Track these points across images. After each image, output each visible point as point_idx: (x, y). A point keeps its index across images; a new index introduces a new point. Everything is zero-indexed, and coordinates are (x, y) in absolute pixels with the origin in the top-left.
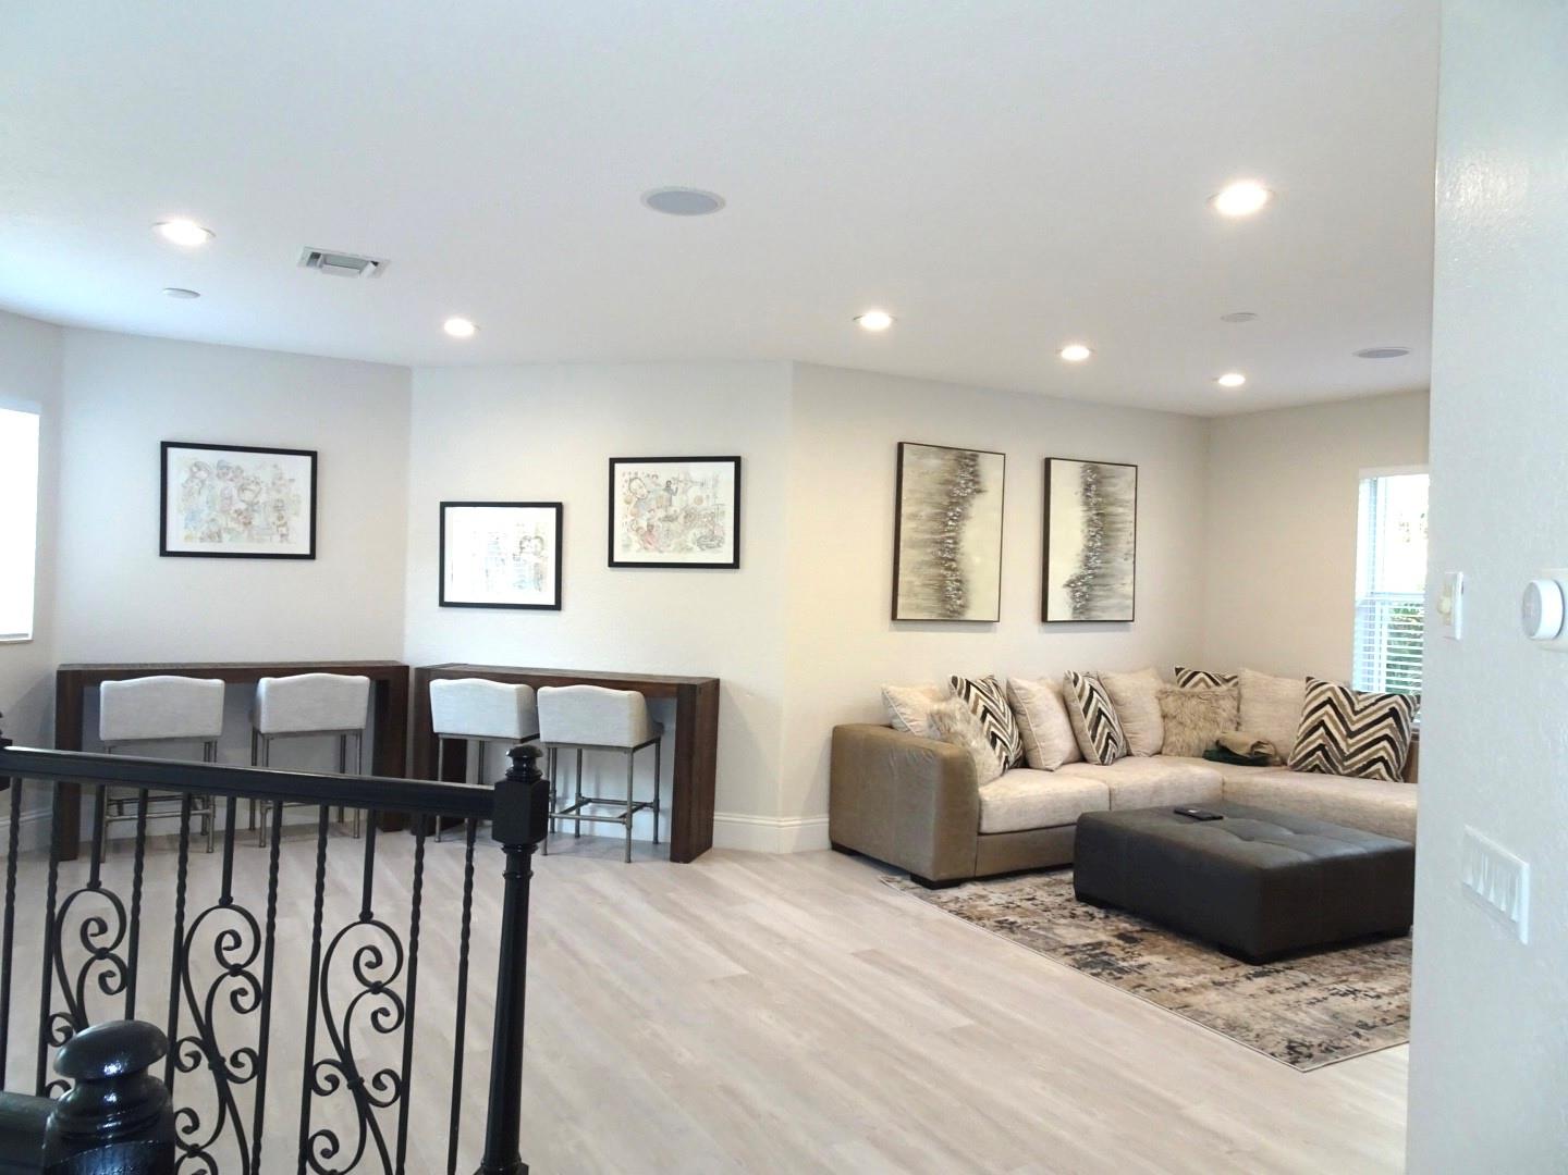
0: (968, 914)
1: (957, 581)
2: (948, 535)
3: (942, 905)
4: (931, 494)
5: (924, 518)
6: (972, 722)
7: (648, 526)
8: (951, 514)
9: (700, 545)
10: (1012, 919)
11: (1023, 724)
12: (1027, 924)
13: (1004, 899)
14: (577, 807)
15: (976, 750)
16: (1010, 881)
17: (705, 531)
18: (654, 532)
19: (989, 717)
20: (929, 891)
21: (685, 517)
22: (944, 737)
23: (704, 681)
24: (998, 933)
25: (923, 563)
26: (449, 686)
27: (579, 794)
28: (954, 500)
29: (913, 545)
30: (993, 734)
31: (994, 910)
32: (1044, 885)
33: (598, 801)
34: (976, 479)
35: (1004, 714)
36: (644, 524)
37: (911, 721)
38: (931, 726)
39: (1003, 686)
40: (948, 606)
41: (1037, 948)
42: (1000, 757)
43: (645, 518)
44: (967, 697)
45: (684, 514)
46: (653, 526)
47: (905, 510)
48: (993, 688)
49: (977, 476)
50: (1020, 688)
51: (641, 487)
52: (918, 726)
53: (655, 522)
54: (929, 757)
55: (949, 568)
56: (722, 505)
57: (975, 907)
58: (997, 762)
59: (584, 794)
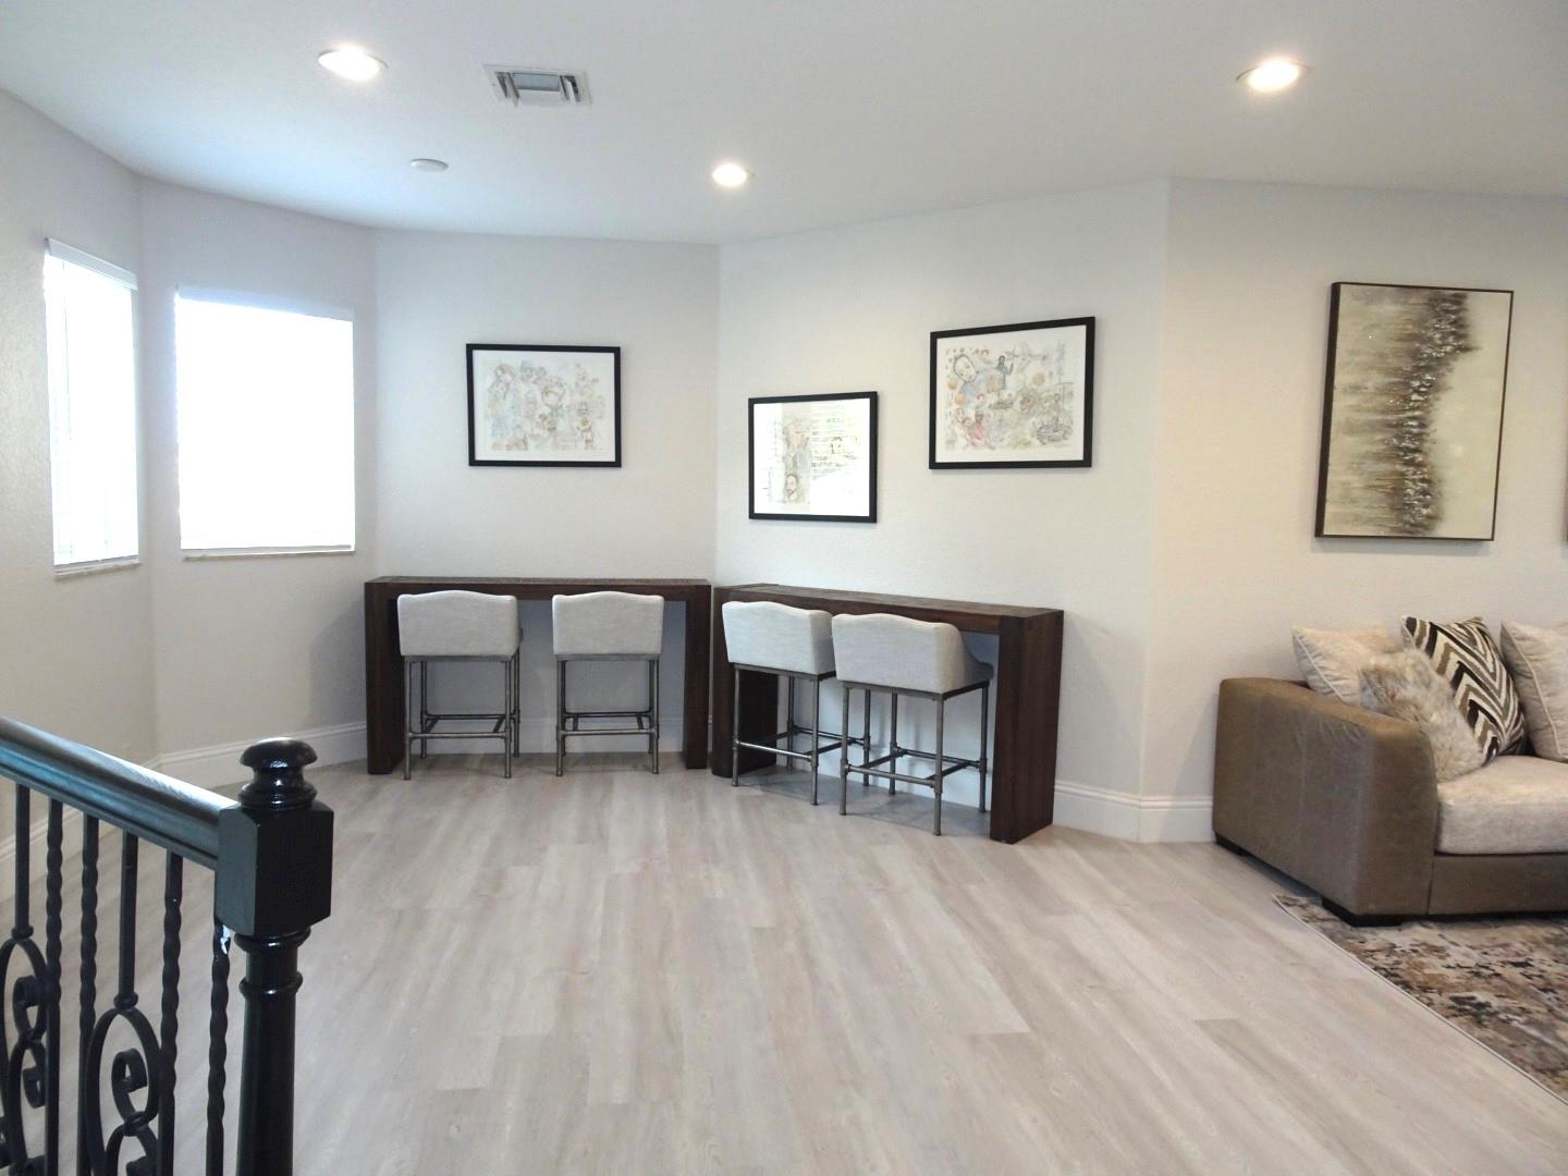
0: (1407, 978)
1: (1423, 480)
2: (1410, 414)
3: (1364, 955)
4: (1382, 356)
5: (1371, 390)
6: (1434, 687)
7: (977, 416)
8: (1416, 384)
9: (1040, 438)
10: (1481, 997)
11: (1527, 691)
12: (1508, 1010)
13: (1474, 959)
14: (892, 758)
15: (1438, 729)
16: (1489, 927)
17: (1046, 419)
18: (984, 424)
19: (1466, 679)
20: (1348, 927)
21: (1022, 403)
22: (1385, 706)
23: (1045, 612)
24: (1453, 1022)
25: (1365, 456)
26: (742, 610)
27: (894, 743)
28: (1422, 364)
29: (1352, 429)
30: (1472, 703)
31: (1452, 976)
32: (1548, 941)
33: (917, 754)
34: (1462, 331)
35: (1493, 675)
36: (971, 413)
37: (1337, 679)
38: (1364, 689)
39: (1495, 634)
40: (1407, 517)
41: (1520, 1063)
42: (1482, 740)
43: (973, 405)
44: (1430, 649)
45: (1020, 398)
46: (982, 416)
47: (1340, 379)
48: (1478, 637)
49: (1462, 326)
50: (1523, 639)
51: (968, 367)
52: (1348, 687)
53: (985, 410)
54: (1355, 736)
55: (1410, 463)
56: (1071, 383)
57: (1420, 966)
58: (1476, 747)
59: (902, 743)
